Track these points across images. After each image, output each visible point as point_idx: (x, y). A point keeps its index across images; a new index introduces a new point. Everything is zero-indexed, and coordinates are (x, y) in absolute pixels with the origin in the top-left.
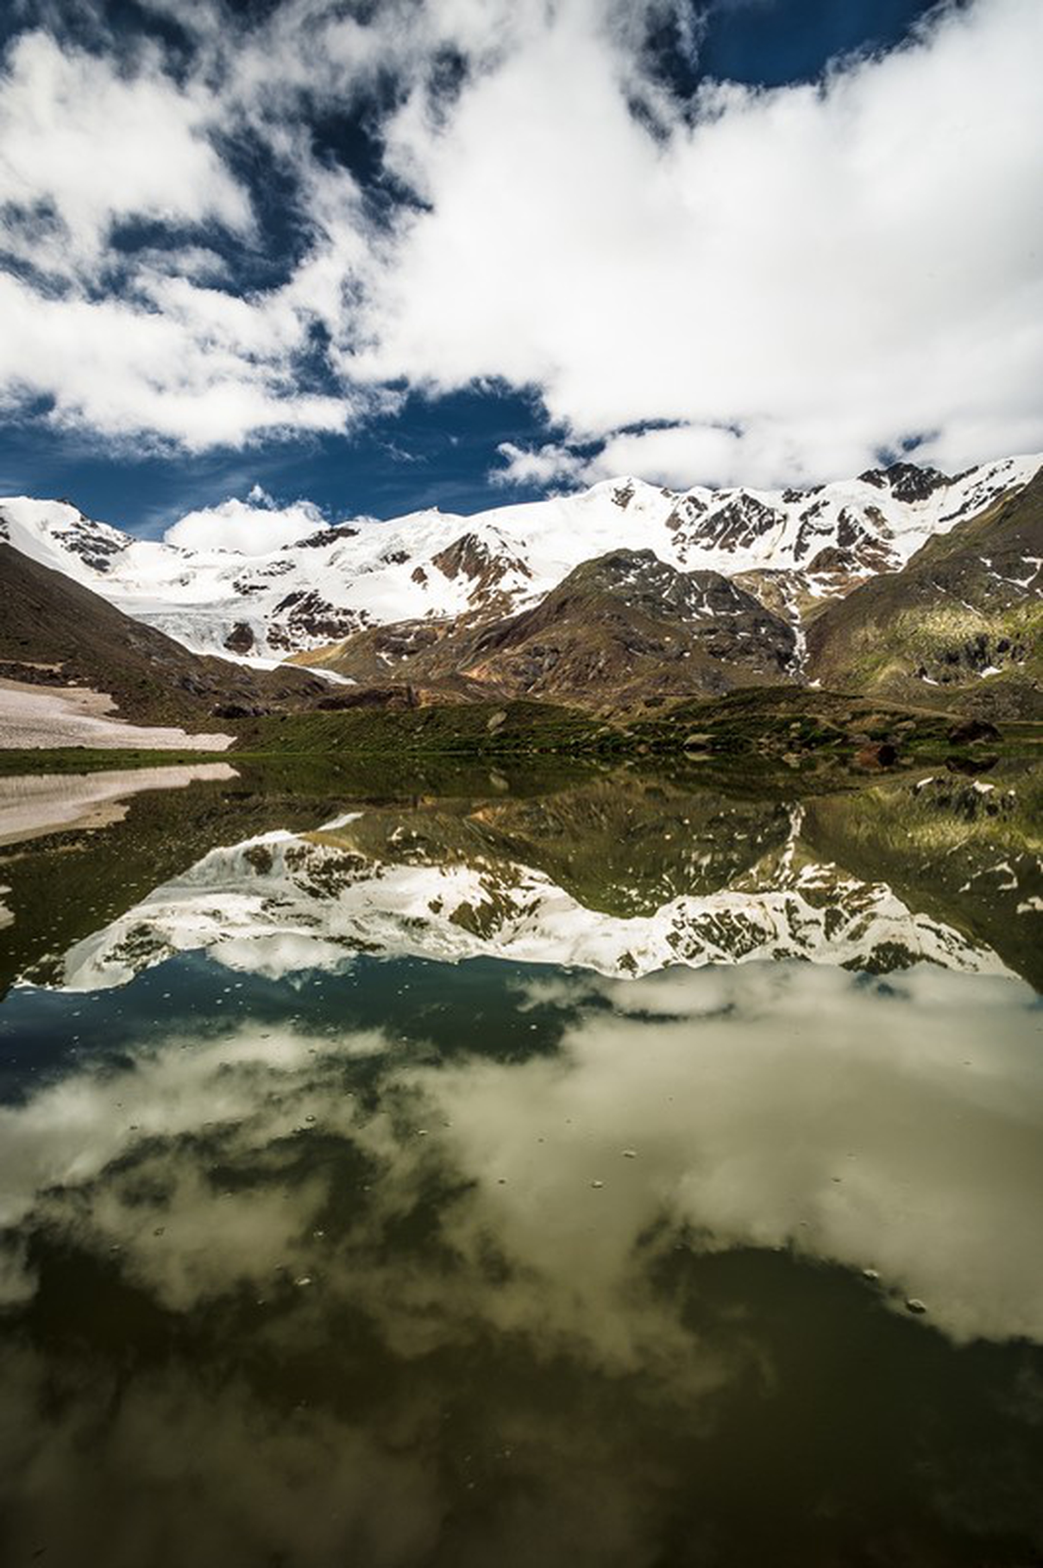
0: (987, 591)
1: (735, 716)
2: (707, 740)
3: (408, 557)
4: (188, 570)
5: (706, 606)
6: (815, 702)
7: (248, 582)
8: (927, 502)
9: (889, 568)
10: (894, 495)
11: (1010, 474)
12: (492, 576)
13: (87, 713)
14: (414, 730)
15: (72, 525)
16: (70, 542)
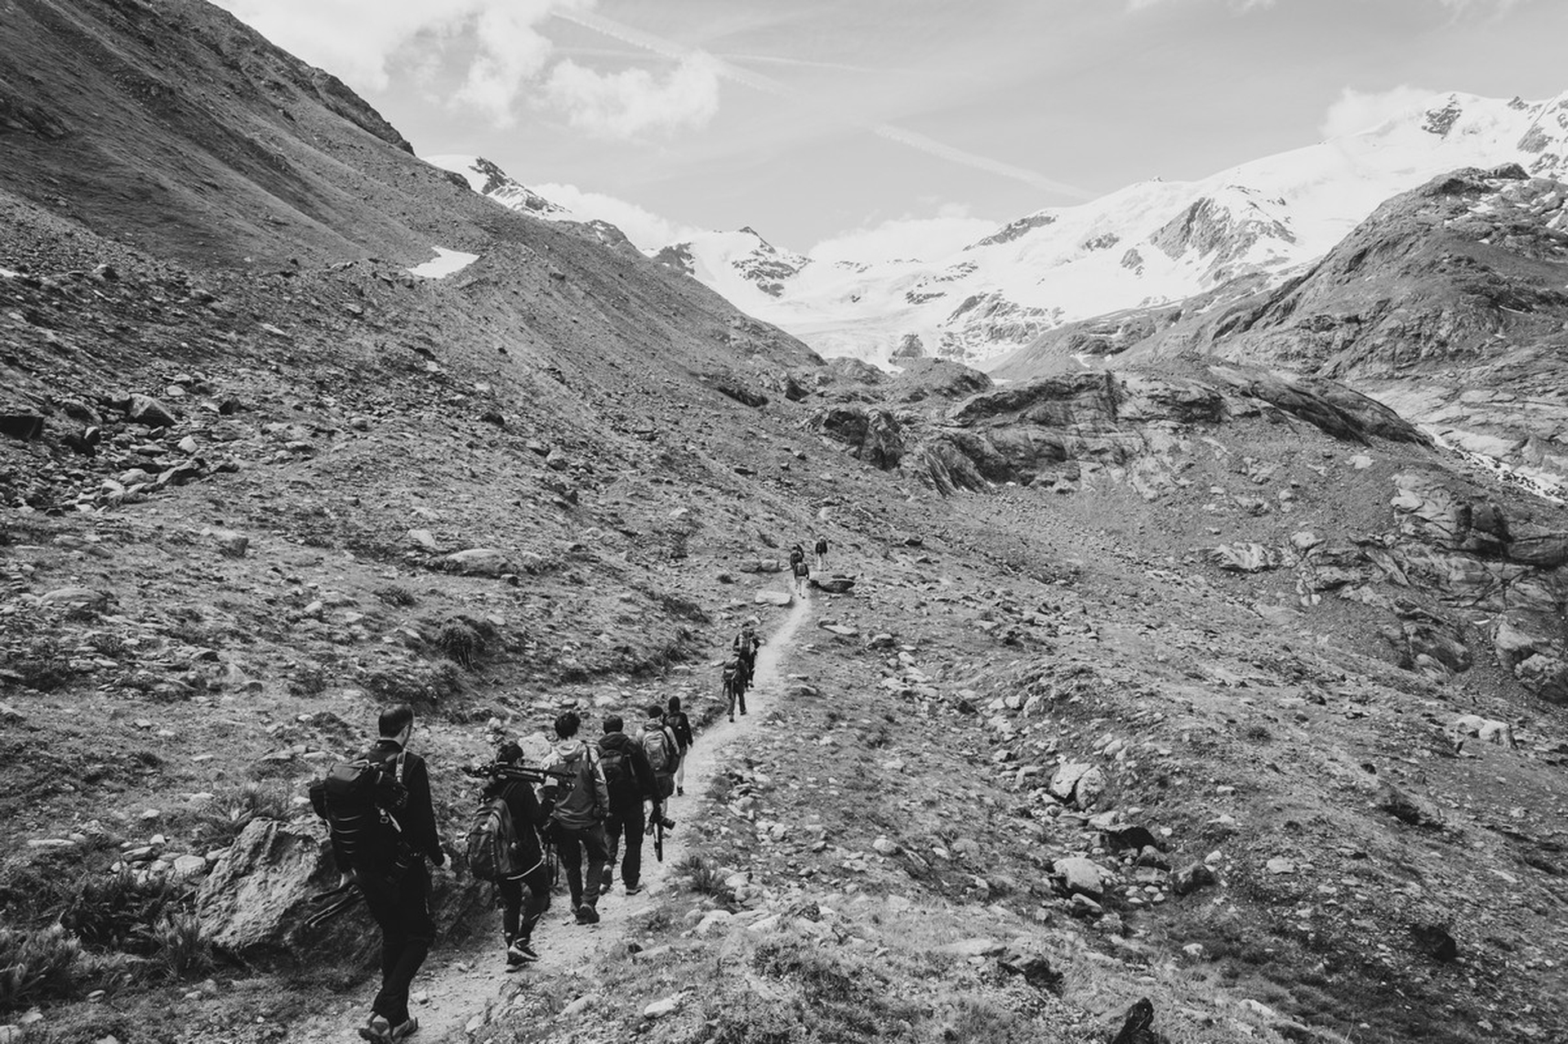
3: (1117, 240)
4: (861, 286)
7: (923, 291)
12: (1235, 247)
15: (752, 252)
16: (748, 270)
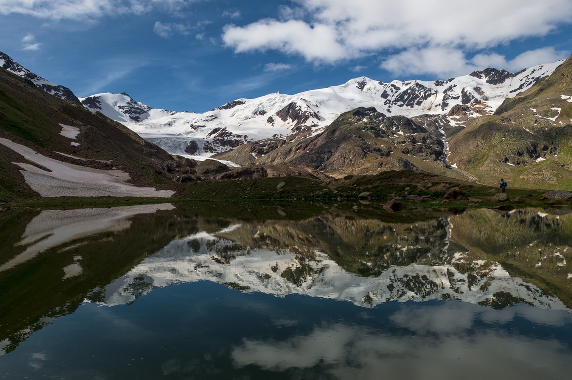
0: (535, 123)
1: (382, 184)
2: (369, 195)
3: (266, 112)
4: (172, 120)
5: (400, 131)
6: (417, 178)
7: (197, 124)
8: (503, 84)
9: (487, 113)
10: (487, 82)
11: (542, 71)
12: (302, 119)
13: (117, 181)
14: (246, 189)
15: (127, 103)
16: (125, 110)
